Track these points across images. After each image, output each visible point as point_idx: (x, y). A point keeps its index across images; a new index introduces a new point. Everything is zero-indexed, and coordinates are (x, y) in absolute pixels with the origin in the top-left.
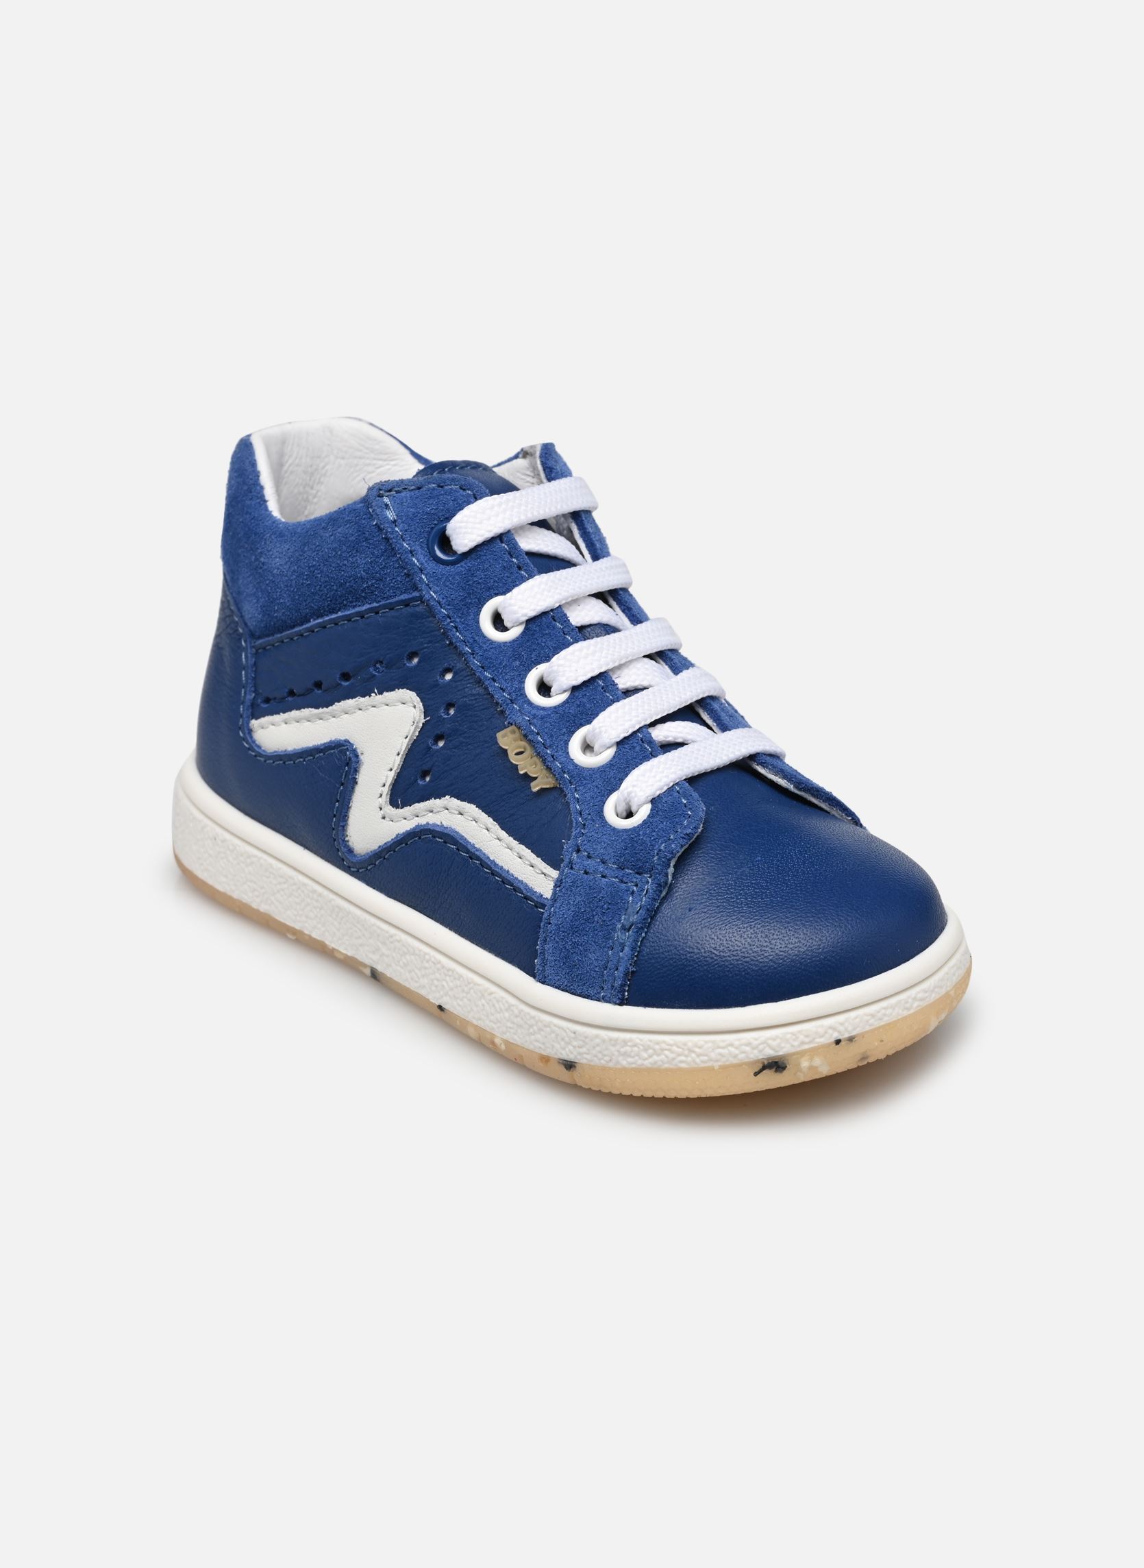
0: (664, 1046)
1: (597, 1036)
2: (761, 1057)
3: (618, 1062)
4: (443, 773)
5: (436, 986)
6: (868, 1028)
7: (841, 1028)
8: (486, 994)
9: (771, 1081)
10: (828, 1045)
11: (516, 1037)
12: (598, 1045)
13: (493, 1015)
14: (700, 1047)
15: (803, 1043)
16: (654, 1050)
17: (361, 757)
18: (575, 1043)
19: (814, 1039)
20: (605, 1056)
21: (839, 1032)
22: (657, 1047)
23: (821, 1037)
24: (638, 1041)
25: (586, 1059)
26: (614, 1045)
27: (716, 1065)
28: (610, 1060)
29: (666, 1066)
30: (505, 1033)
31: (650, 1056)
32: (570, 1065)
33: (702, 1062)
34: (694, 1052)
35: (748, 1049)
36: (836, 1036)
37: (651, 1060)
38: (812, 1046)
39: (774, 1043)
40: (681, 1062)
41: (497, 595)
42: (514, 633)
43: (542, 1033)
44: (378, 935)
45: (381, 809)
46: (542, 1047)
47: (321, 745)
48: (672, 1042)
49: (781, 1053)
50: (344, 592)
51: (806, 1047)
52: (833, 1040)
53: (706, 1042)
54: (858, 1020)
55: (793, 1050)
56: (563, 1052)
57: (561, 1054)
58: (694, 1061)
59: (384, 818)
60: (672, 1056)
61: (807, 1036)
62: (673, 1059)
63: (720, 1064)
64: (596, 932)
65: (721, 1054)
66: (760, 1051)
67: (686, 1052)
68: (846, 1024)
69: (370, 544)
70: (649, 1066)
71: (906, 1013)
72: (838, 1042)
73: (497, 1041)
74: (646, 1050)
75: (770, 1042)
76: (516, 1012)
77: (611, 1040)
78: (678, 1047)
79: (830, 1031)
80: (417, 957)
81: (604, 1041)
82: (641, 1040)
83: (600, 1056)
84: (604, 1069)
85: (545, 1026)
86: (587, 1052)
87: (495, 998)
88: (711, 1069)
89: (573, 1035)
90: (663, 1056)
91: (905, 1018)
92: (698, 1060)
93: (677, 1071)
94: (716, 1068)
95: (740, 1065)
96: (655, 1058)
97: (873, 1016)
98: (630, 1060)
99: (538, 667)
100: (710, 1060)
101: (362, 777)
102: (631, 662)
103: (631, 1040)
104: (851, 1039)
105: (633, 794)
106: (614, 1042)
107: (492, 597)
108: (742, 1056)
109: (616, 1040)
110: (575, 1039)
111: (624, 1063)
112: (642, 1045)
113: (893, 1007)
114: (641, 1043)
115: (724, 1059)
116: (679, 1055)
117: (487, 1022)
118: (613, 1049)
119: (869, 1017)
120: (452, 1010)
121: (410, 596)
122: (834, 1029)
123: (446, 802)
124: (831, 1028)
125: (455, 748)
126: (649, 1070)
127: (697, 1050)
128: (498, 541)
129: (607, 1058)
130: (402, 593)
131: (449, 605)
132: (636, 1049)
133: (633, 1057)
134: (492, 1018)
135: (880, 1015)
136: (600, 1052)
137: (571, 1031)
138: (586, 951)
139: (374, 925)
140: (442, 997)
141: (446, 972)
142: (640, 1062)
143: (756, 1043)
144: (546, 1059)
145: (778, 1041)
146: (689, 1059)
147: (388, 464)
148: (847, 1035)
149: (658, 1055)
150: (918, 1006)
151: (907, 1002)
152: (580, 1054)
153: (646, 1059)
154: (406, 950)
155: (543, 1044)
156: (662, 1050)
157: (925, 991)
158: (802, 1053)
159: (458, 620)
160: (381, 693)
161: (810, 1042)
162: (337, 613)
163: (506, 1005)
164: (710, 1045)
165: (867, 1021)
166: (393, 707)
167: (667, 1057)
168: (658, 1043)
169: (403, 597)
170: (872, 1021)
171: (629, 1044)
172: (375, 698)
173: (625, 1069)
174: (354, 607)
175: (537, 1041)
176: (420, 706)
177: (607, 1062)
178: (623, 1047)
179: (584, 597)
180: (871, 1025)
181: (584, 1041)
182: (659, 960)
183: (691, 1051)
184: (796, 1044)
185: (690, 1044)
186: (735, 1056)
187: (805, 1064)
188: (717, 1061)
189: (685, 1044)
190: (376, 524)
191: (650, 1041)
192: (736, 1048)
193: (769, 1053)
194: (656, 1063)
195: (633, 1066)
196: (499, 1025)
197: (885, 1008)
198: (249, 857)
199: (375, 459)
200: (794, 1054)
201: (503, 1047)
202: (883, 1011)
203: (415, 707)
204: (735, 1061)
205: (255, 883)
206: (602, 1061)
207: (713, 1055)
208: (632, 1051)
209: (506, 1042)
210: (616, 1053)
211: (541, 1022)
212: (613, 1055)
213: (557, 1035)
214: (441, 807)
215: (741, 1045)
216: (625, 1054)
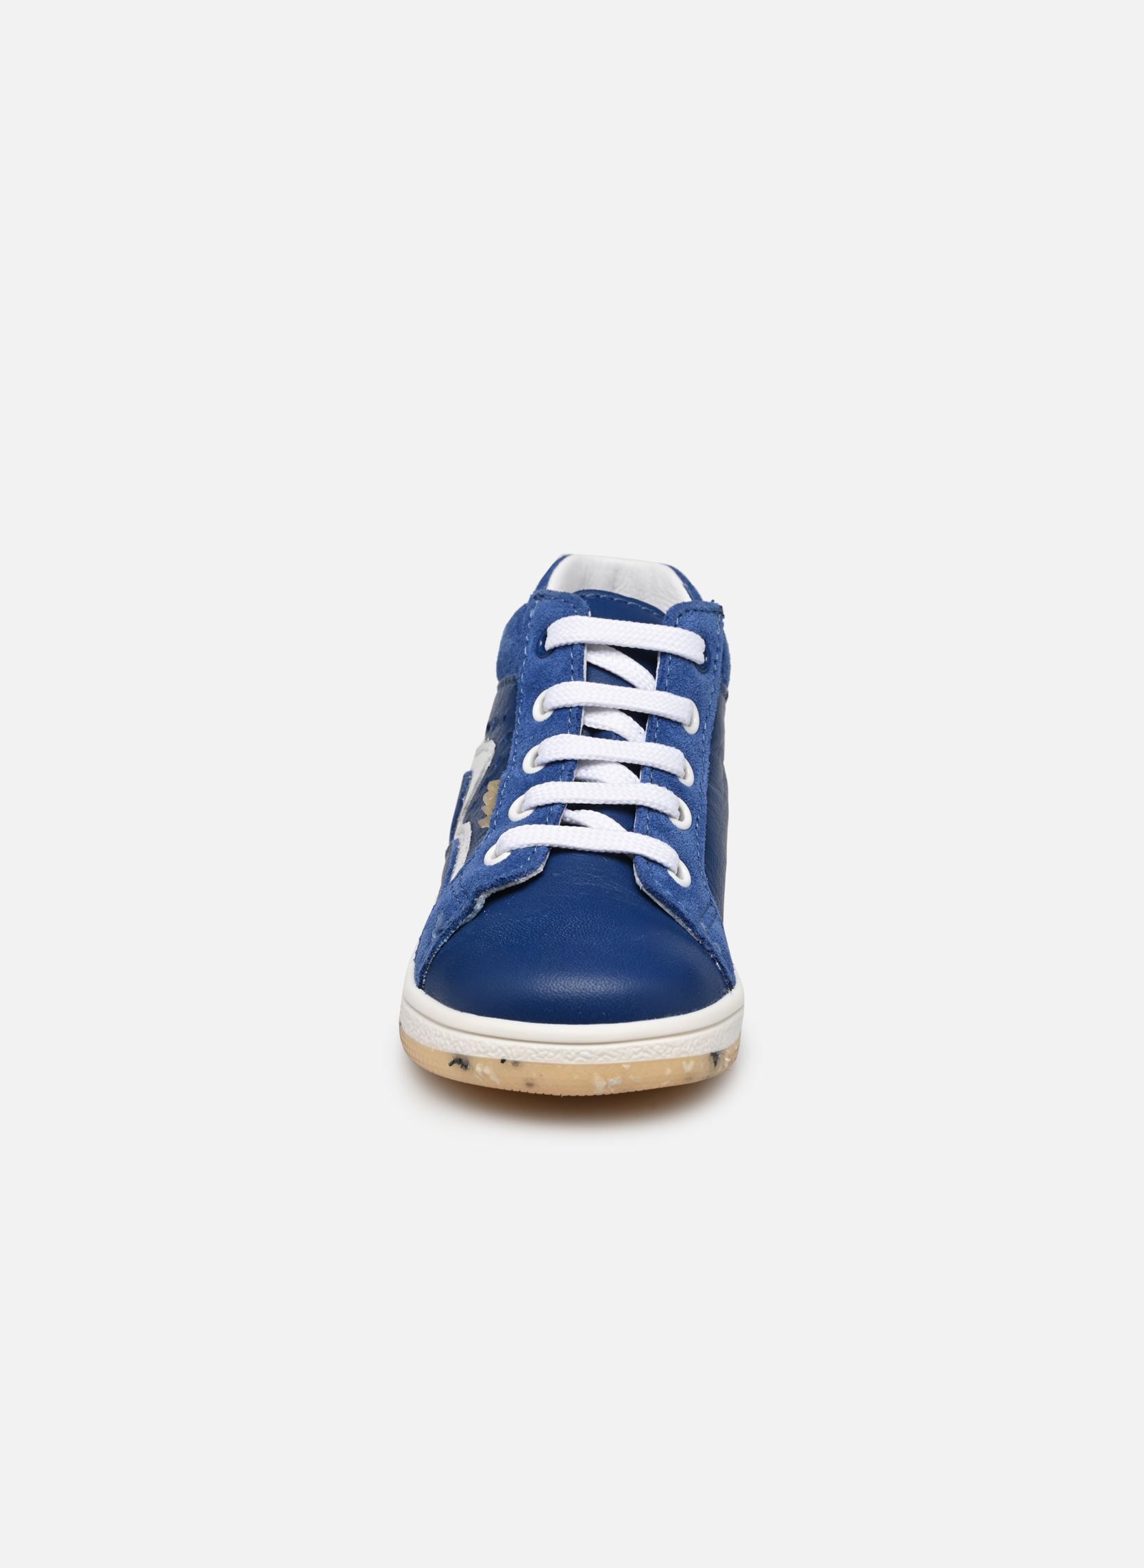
0: (419, 1024)
2: (455, 1052)
6: (529, 1060)
7: (509, 1051)
9: (456, 1074)
10: (494, 1060)
14: (431, 1032)
15: (479, 1052)
19: (487, 1052)
21: (506, 1053)
23: (493, 1052)
29: (416, 1039)
35: (450, 1043)
36: (503, 1056)
38: (485, 1056)
39: (463, 1045)
40: (422, 1039)
49: (465, 1054)
51: (483, 1056)
52: (501, 1058)
54: (522, 1050)
55: (474, 1055)
60: (419, 1033)
61: (483, 1047)
62: (419, 1035)
63: (434, 1048)
65: (437, 1042)
66: (455, 1047)
68: (513, 1050)
71: (566, 1062)
72: (503, 1061)
75: (461, 1043)
79: (500, 1050)
91: (564, 1066)
92: (427, 1041)
95: (443, 1053)
97: (536, 1052)
99: (540, 744)
100: (431, 1043)
102: (610, 762)
104: (515, 1063)
108: (445, 1047)
113: (557, 1052)
115: (437, 1045)
116: (422, 1033)
119: (532, 1052)
122: (503, 1050)
124: (500, 1048)
126: (411, 1041)
135: (541, 1053)
143: (454, 1040)
145: (465, 1044)
146: (425, 1039)
148: (511, 1059)
150: (580, 1061)
151: (569, 1054)
157: (591, 1052)
158: (479, 1060)
161: (484, 1053)
165: (531, 1054)
170: (534, 1056)
179: (614, 709)
180: (532, 1059)
184: (476, 1051)
186: (442, 1045)
187: (478, 1069)
188: (434, 1045)
192: (444, 1040)
193: (460, 1051)
197: (548, 1050)
200: (473, 1058)
202: (545, 1052)
204: (441, 1049)
207: (433, 1040)
215: (449, 1039)
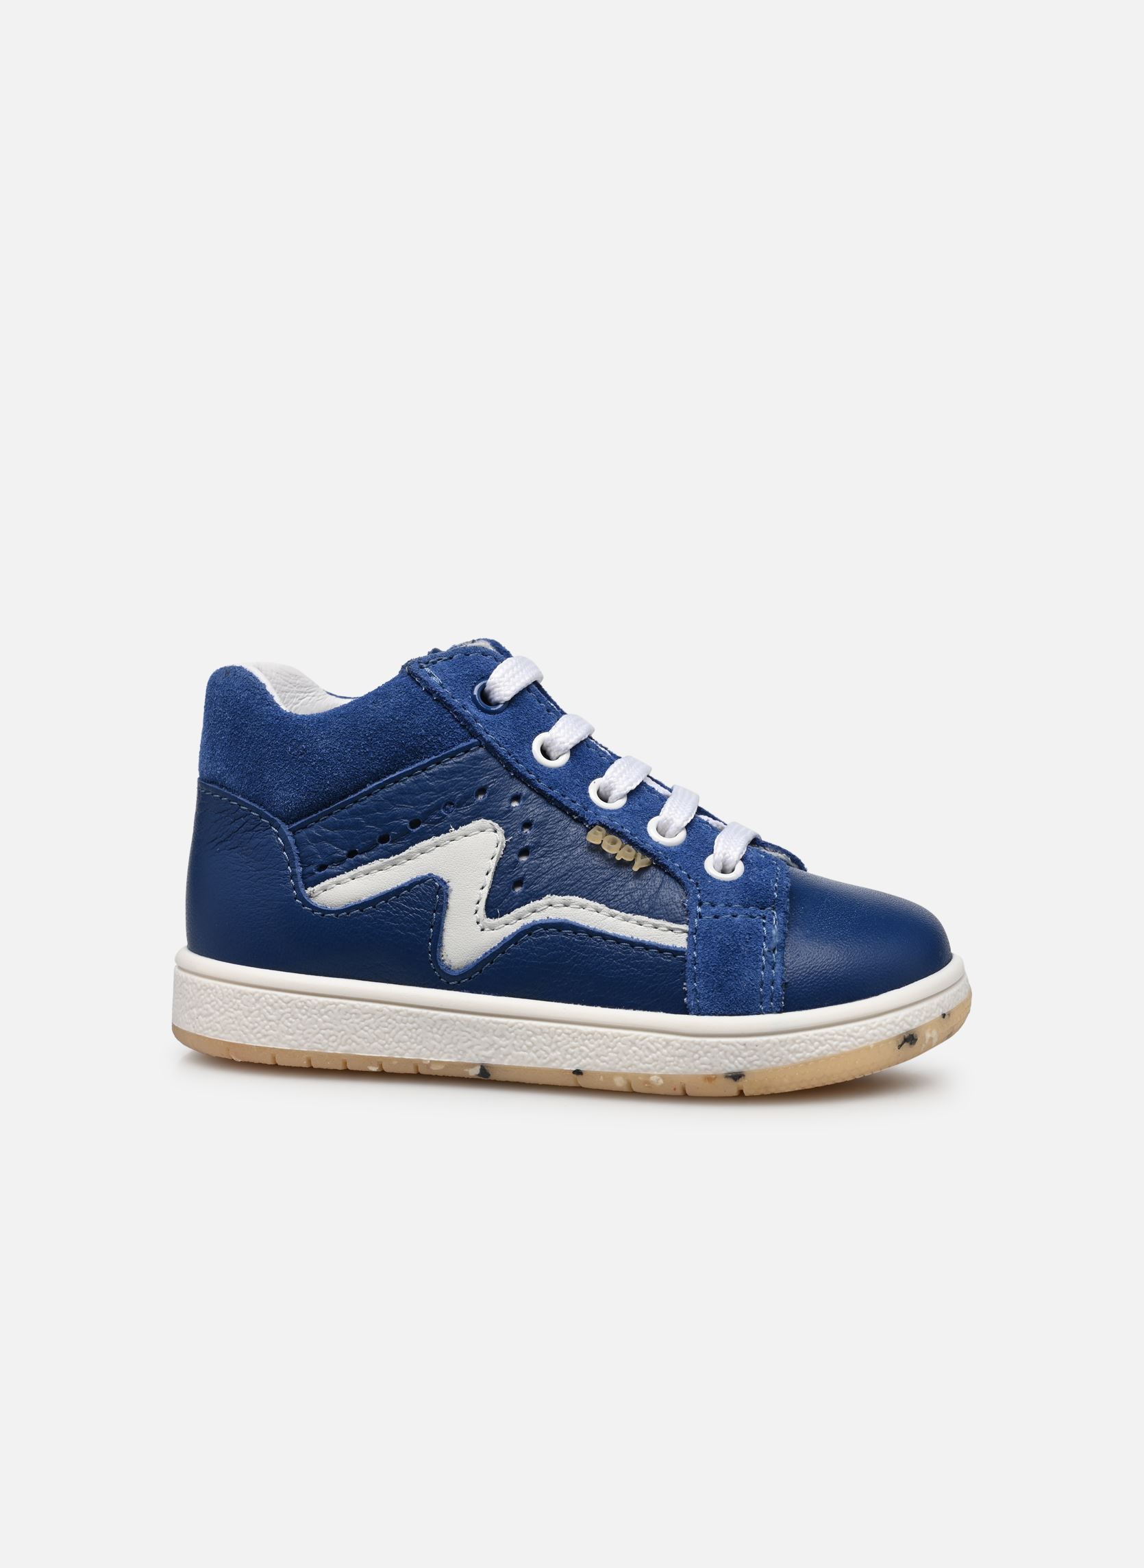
0: (827, 1036)
1: (768, 1042)
2: (902, 1032)
3: (788, 1060)
4: (536, 879)
5: (572, 1054)
6: (954, 1005)
8: (637, 1041)
10: (937, 1019)
11: (677, 1068)
12: (769, 1049)
13: (647, 1056)
14: (857, 1032)
15: (925, 1018)
16: (820, 1042)
17: (449, 884)
18: (745, 1054)
19: (930, 1014)
20: (775, 1057)
21: (943, 1007)
22: (822, 1039)
23: (935, 1012)
24: (804, 1037)
25: (756, 1065)
26: (783, 1046)
27: (871, 1044)
28: (780, 1060)
29: (831, 1053)
30: (662, 1069)
31: (817, 1048)
32: (737, 1076)
33: (861, 1043)
34: (853, 1036)
35: (892, 1026)
36: (942, 1011)
37: (817, 1051)
38: (931, 1020)
39: (909, 1019)
40: (844, 1047)
41: (541, 732)
42: (563, 760)
43: (709, 1054)
44: (494, 1031)
45: (478, 923)
46: (709, 1067)
47: (406, 883)
48: (833, 1032)
49: (914, 1027)
50: (404, 752)
51: (927, 1021)
52: (941, 1014)
53: (861, 1026)
54: (950, 998)
55: (922, 1024)
56: (732, 1066)
57: (730, 1068)
58: (854, 1045)
59: (482, 930)
60: (835, 1043)
61: (927, 1012)
62: (837, 1046)
63: (873, 1042)
64: (746, 958)
65: (875, 1035)
66: (901, 1027)
67: (846, 1038)
68: (947, 1001)
69: (424, 706)
70: (817, 1056)
72: (944, 1016)
73: (653, 1079)
74: (812, 1044)
75: (906, 1019)
76: (678, 1045)
77: (781, 1042)
78: (839, 1035)
79: (938, 1007)
80: (546, 1035)
81: (774, 1044)
82: (807, 1036)
83: (770, 1058)
84: (775, 1069)
85: (713, 1047)
86: (757, 1058)
87: (649, 1041)
88: (868, 1048)
89: (743, 1047)
90: (827, 1045)
92: (856, 1043)
93: (840, 1056)
94: (872, 1046)
95: (886, 1042)
96: (821, 1048)
97: (955, 996)
98: (799, 1055)
99: (595, 780)
100: (867, 1041)
101: (453, 901)
103: (799, 1038)
104: (949, 1014)
105: (727, 855)
106: (783, 1043)
107: (538, 734)
108: (889, 1033)
109: (786, 1041)
110: (746, 1050)
111: (793, 1059)
112: (809, 1040)
114: (808, 1038)
115: (876, 1038)
116: (841, 1041)
117: (641, 1065)
118: (782, 1049)
120: (594, 1069)
121: (468, 743)
122: (940, 1006)
123: (549, 900)
124: (938, 1005)
125: (542, 857)
126: (816, 1061)
127: (855, 1034)
128: (527, 692)
129: (777, 1059)
130: (460, 742)
131: (507, 744)
132: (803, 1044)
133: (801, 1052)
134: (647, 1059)
136: (771, 1055)
137: (741, 1044)
138: (740, 975)
139: (488, 1023)
140: (580, 1061)
141: (585, 1037)
142: (808, 1054)
143: (898, 1020)
144: (709, 1079)
145: (911, 1017)
146: (849, 1043)
147: (307, 696)
148: (947, 1010)
149: (823, 1045)
152: (750, 1062)
153: (813, 1051)
154: (530, 1033)
155: (710, 1064)
156: (826, 1040)
158: (926, 1026)
159: (517, 755)
160: (456, 828)
161: (928, 1017)
162: (395, 773)
163: (664, 1043)
164: (863, 1028)
165: (953, 1000)
166: (472, 837)
167: (831, 1045)
168: (822, 1035)
169: (461, 745)
170: (955, 1000)
171: (797, 1041)
172: (454, 833)
173: (795, 1066)
174: (412, 764)
175: (702, 1064)
176: (501, 830)
177: (777, 1062)
178: (792, 1045)
180: (955, 1003)
181: (754, 1050)
182: (805, 970)
183: (849, 1036)
184: (922, 1018)
185: (848, 1031)
186: (885, 1035)
187: (928, 1035)
188: (872, 1040)
189: (844, 1031)
190: (425, 690)
191: (816, 1035)
192: (885, 1027)
193: (905, 1028)
194: (822, 1052)
195: (802, 1060)
196: (654, 1064)
197: (958, 990)
198: (324, 1006)
199: (298, 692)
200: (920, 1028)
201: (661, 1081)
202: (958, 993)
203: (496, 831)
204: (884, 1038)
205: (331, 1029)
206: (773, 1063)
207: (868, 1036)
208: (800, 1047)
209: (662, 1076)
210: (786, 1052)
211: (707, 1044)
212: (783, 1054)
213: (726, 1052)
214: (545, 905)
215: (887, 1024)
216: (796, 1051)
